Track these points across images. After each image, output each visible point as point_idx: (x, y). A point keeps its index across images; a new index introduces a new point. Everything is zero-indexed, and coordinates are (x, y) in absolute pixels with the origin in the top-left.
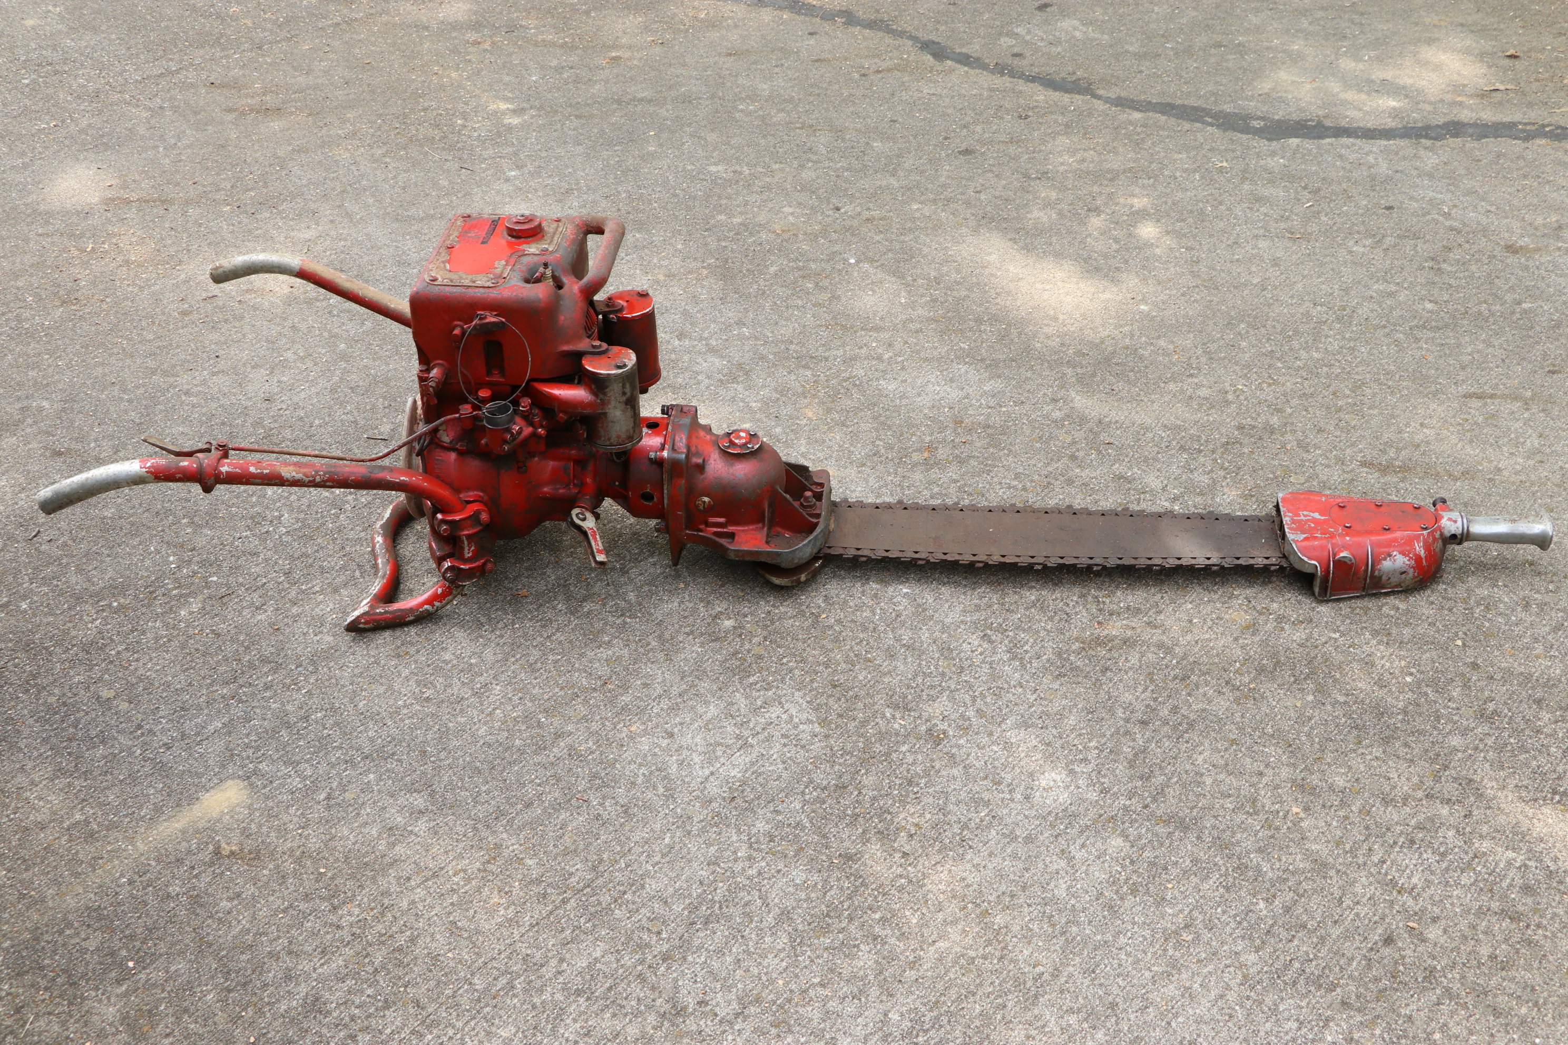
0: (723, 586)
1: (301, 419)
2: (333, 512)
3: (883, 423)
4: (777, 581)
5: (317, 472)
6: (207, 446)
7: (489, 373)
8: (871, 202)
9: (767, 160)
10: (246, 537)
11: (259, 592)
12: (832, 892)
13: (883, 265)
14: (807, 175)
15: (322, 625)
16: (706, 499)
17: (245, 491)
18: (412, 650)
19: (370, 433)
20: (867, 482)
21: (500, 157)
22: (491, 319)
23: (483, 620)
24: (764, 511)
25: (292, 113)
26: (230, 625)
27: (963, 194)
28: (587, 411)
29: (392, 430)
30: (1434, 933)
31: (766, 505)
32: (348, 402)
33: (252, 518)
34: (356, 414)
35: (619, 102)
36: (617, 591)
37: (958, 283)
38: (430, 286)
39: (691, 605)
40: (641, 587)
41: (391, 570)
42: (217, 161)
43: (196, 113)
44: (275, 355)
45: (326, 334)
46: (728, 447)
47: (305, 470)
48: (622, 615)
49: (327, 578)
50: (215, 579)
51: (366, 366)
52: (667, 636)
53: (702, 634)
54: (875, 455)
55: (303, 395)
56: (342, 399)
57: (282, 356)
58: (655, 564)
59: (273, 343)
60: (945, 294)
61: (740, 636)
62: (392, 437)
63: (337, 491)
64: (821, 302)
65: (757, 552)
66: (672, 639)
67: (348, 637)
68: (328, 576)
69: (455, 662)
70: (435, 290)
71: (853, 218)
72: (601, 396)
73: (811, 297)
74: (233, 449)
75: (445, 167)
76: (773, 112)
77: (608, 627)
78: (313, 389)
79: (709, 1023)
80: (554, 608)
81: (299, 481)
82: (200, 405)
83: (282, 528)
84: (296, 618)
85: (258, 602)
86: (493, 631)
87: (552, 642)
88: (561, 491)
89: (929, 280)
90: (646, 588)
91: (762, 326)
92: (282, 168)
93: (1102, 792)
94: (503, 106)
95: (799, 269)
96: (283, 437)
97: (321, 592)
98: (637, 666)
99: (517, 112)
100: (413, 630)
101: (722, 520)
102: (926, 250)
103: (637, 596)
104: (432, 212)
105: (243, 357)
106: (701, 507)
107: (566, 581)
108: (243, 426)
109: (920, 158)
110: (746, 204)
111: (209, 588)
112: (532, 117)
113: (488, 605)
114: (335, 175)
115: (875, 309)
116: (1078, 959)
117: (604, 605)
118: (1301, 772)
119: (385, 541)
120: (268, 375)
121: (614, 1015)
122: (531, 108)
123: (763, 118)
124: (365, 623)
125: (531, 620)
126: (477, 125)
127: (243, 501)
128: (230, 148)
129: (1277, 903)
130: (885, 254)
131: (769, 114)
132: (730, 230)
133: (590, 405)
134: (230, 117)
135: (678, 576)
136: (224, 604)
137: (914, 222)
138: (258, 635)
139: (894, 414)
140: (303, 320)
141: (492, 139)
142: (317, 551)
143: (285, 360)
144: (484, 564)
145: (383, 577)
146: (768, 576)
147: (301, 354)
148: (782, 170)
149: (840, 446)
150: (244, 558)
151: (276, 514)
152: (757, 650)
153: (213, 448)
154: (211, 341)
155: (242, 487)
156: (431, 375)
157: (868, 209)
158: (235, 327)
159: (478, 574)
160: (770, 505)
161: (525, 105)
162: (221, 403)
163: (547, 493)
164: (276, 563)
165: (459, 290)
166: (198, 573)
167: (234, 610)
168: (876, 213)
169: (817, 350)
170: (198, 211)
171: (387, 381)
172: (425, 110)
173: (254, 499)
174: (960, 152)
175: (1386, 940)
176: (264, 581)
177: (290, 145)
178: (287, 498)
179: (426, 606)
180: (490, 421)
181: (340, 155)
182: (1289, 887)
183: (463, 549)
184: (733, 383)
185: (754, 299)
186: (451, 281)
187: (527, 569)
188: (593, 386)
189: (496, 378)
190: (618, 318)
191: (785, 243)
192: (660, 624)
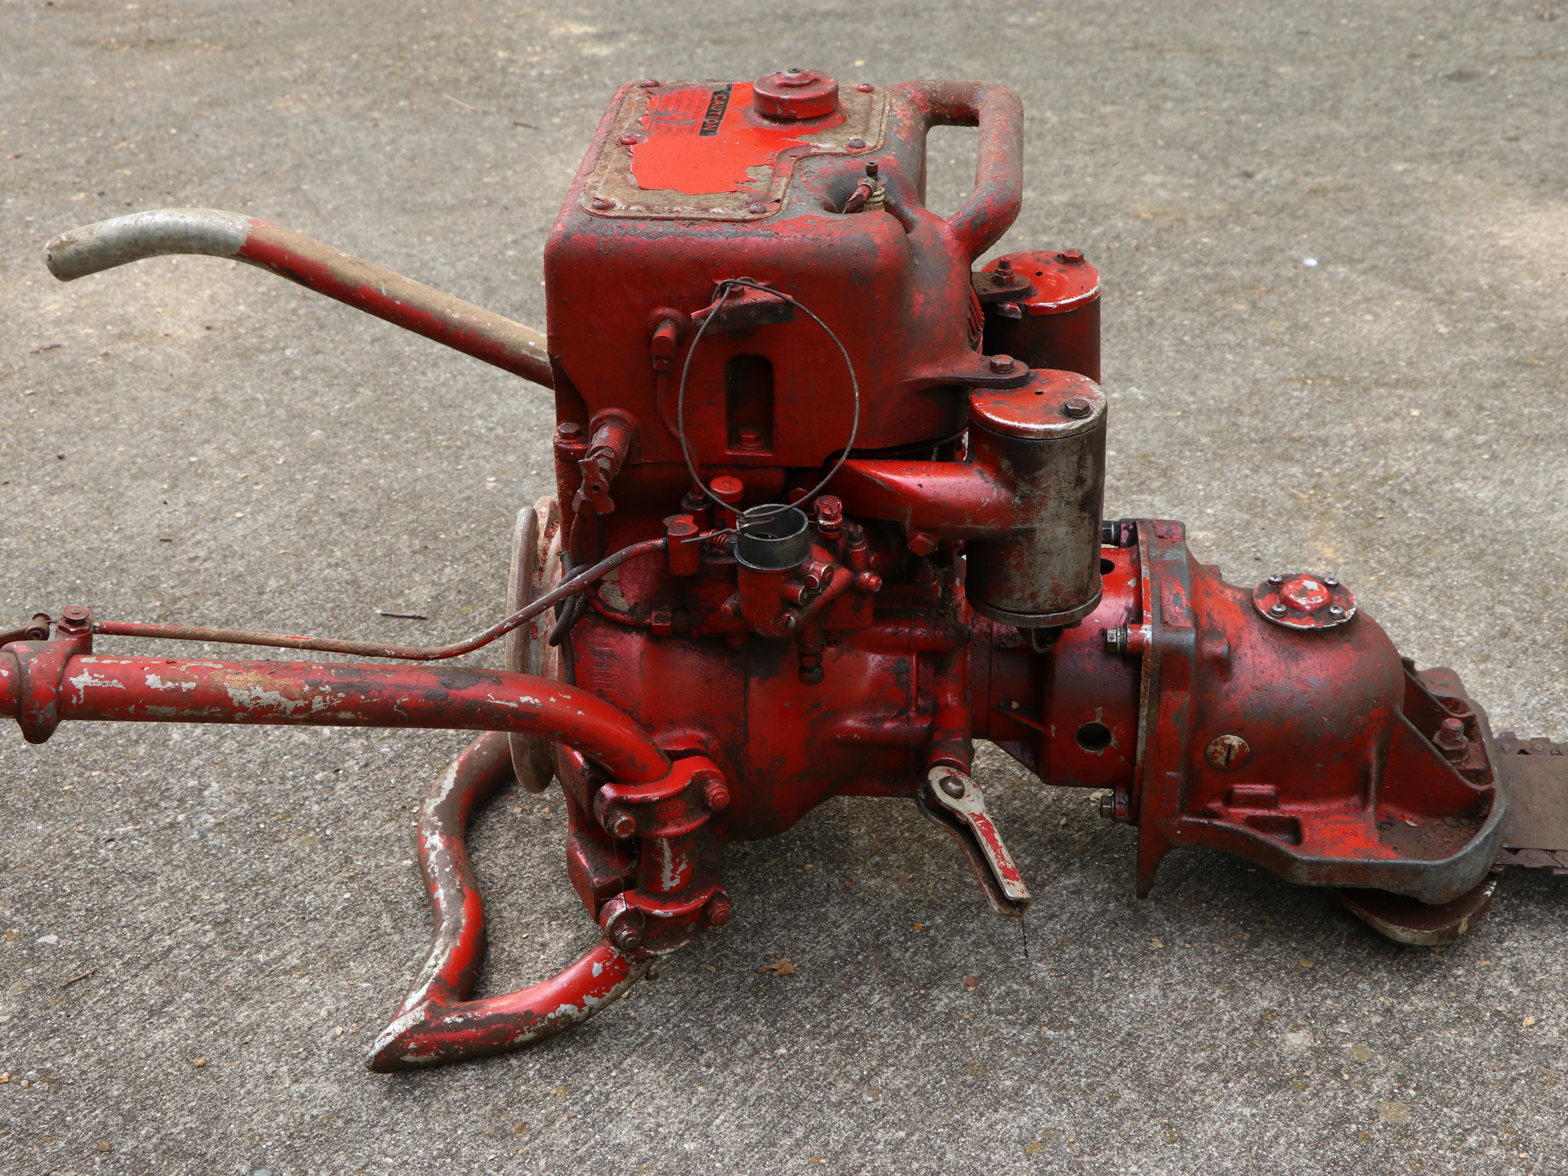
0: (1255, 943)
1: (238, 578)
2: (318, 777)
3: (1493, 568)
4: (1402, 934)
5: (315, 686)
6: (39, 623)
7: (734, 438)
8: (1309, 162)
9: (1086, 99)
10: (125, 837)
11: (158, 970)
13: (1374, 267)
14: (1170, 121)
15: (311, 1053)
16: (1234, 740)
17: (120, 733)
18: (536, 1118)
19: (389, 605)
20: (1510, 696)
21: (585, 106)
22: (759, 295)
23: (698, 1035)
24: (1367, 767)
25: (196, 47)
26: (87, 1056)
27: (1486, 143)
28: (990, 526)
29: (435, 598)
31: (1373, 753)
32: (335, 543)
33: (138, 792)
34: (355, 566)
35: (787, 18)
36: (1006, 960)
37: (1544, 296)
38: (597, 221)
39: (1192, 993)
40: (1060, 947)
41: (469, 915)
42: (59, 122)
43: (19, 48)
44: (180, 453)
45: (281, 413)
46: (1283, 615)
47: (285, 682)
48: (1031, 1021)
49: (316, 935)
50: (52, 939)
51: (368, 472)
52: (1155, 1072)
53: (1241, 1071)
54: (1504, 635)
55: (240, 530)
56: (323, 536)
57: (194, 454)
58: (1077, 892)
59: (175, 430)
60: (1526, 315)
61: (1337, 1073)
62: (436, 613)
63: (326, 731)
64: (1273, 336)
65: (1365, 866)
66: (1171, 1082)
67: (376, 1085)
68: (319, 928)
69: (644, 1149)
70: (611, 230)
71: (1284, 189)
72: (1024, 488)
73: (1251, 329)
74: (103, 631)
75: (485, 124)
76: (1074, 26)
77: (1005, 1053)
78: (260, 517)
80: (863, 1003)
81: (270, 708)
82: (23, 553)
83: (205, 816)
84: (246, 1036)
85: (154, 995)
86: (725, 1066)
87: (875, 1092)
88: (888, 725)
89: (1478, 289)
90: (1072, 952)
91: (1166, 382)
92: (180, 130)
94: (577, 29)
95: (1209, 279)
96: (203, 616)
97: (304, 968)
98: (1101, 1158)
99: (606, 37)
100: (532, 1066)
101: (1266, 789)
102: (1451, 240)
103: (1058, 972)
104: (470, 196)
105: (113, 459)
106: (1221, 760)
107: (877, 936)
108: (115, 594)
109: (1376, 89)
110: (1068, 171)
111: (38, 963)
112: (633, 44)
113: (704, 998)
114: (280, 140)
115: (1389, 345)
117: (983, 994)
119: (448, 845)
120: (165, 491)
122: (629, 30)
123: (1058, 36)
124: (417, 1052)
125: (813, 1035)
126: (535, 59)
127: (117, 756)
128: (84, 101)
130: (1371, 248)
131: (1066, 29)
132: (1049, 215)
133: (995, 510)
134: (83, 54)
135: (1140, 921)
136: (74, 1003)
137: (1407, 193)
138: (155, 1082)
139: (1512, 550)
140: (234, 386)
141: (566, 80)
142: (288, 869)
143: (200, 462)
144: (708, 905)
145: (453, 932)
146: (1379, 923)
147: (234, 451)
148: (1120, 115)
149: (1420, 619)
150: (121, 888)
151: (192, 783)
152: (1393, 1113)
153: (53, 628)
154: (49, 428)
155: (115, 725)
156: (596, 443)
157: (1307, 174)
158: (97, 402)
159: (690, 929)
160: (1381, 753)
161: (617, 27)
162: (69, 547)
163: (855, 730)
164: (195, 898)
165: (670, 228)
166: (13, 924)
167: (97, 1017)
168: (1327, 180)
169: (1297, 425)
170: (23, 202)
171: (413, 500)
172: (437, 37)
173: (142, 750)
174: (1450, 77)
176: (169, 942)
177: (194, 93)
178: (216, 747)
179: (563, 1007)
180: (749, 550)
181: (288, 109)
183: (659, 868)
184: (1141, 492)
185: (1135, 334)
186: (649, 208)
187: (782, 906)
188: (1005, 464)
189: (751, 450)
190: (1026, 310)
191: (1165, 235)
192: (1129, 1042)
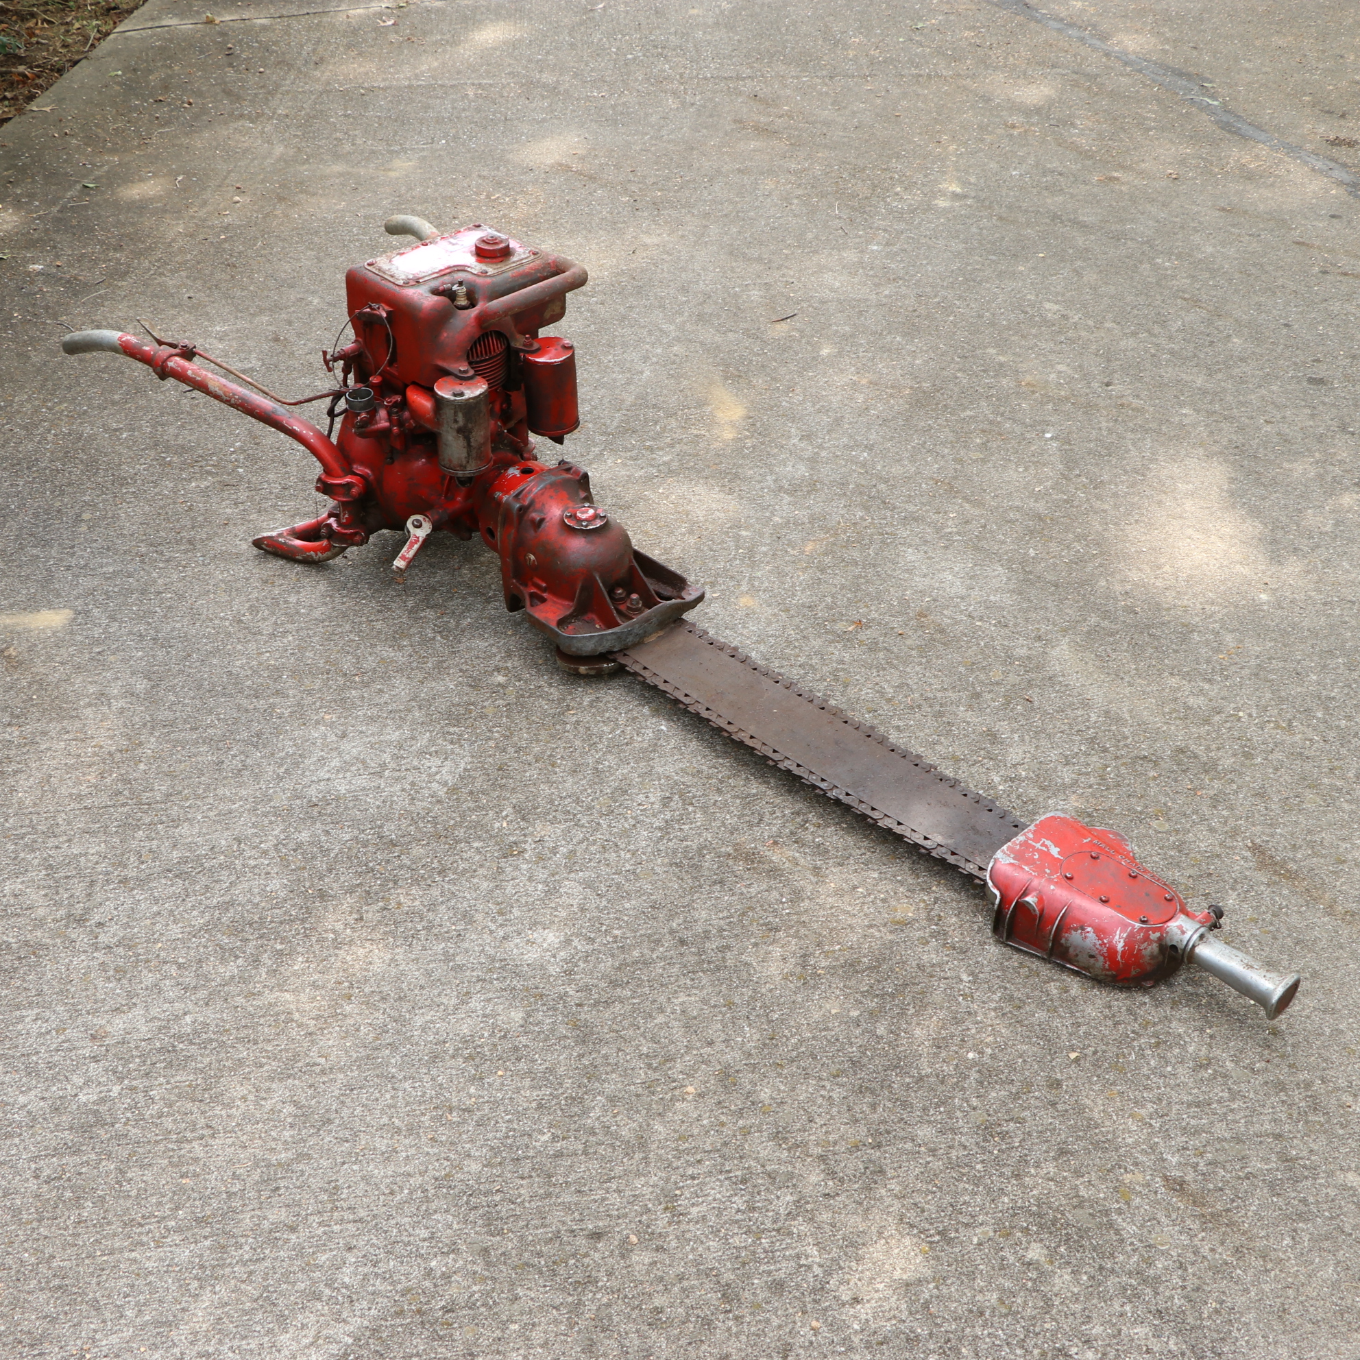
3: (857, 585)
5: (234, 395)
12: (278, 911)
16: (532, 557)
18: (278, 582)
20: (768, 626)
23: (350, 585)
24: (575, 591)
28: (431, 427)
30: (641, 1259)
31: (579, 586)
46: (568, 517)
47: (226, 390)
72: (438, 416)
79: (85, 940)
81: (219, 396)
93: (565, 972)
101: (541, 583)
103: (470, 624)
106: (528, 563)
112: (963, 205)
116: (356, 1073)
118: (746, 1064)
121: (46, 895)
122: (974, 198)
126: (908, 197)
129: (559, 1145)
152: (489, 710)
153: (180, 346)
160: (584, 587)
175: (595, 1233)
182: (587, 1141)
188: (435, 405)
191: (1013, 395)
